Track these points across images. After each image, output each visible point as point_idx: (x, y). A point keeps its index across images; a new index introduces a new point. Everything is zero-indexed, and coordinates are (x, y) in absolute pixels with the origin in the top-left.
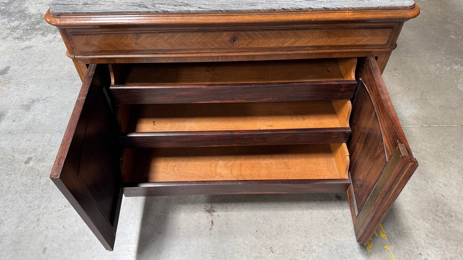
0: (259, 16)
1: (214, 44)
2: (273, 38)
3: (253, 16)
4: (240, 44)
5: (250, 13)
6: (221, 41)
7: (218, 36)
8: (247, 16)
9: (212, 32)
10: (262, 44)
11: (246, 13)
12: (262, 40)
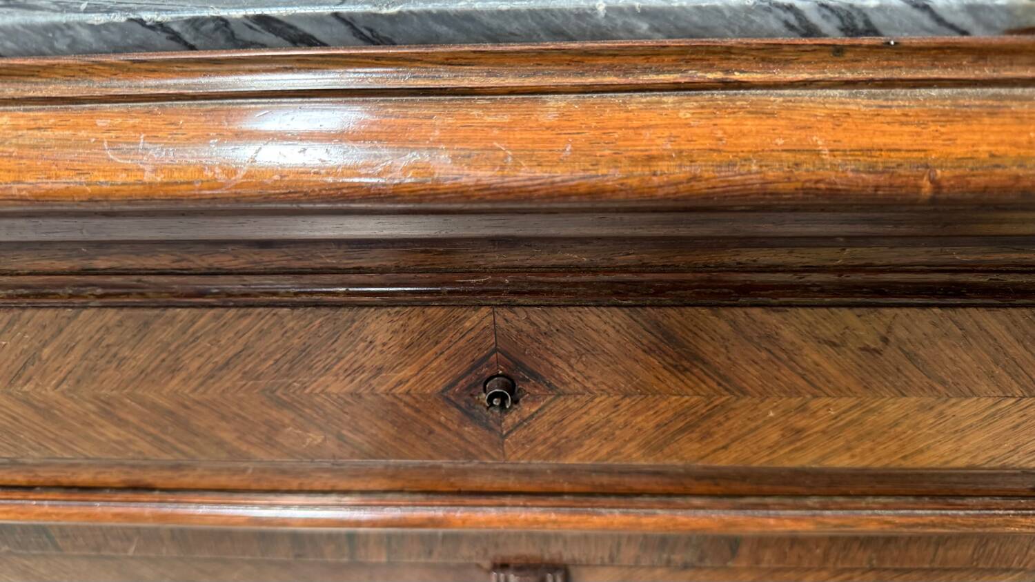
0: (861, 102)
1: (275, 427)
2: (983, 386)
3: (775, 98)
4: (572, 428)
5: (728, 52)
6: (357, 395)
7: (305, 351)
8: (670, 99)
9: (227, 300)
10: (841, 442)
11: (652, 55)
12: (845, 403)
